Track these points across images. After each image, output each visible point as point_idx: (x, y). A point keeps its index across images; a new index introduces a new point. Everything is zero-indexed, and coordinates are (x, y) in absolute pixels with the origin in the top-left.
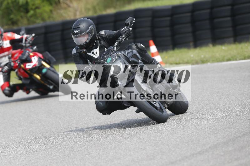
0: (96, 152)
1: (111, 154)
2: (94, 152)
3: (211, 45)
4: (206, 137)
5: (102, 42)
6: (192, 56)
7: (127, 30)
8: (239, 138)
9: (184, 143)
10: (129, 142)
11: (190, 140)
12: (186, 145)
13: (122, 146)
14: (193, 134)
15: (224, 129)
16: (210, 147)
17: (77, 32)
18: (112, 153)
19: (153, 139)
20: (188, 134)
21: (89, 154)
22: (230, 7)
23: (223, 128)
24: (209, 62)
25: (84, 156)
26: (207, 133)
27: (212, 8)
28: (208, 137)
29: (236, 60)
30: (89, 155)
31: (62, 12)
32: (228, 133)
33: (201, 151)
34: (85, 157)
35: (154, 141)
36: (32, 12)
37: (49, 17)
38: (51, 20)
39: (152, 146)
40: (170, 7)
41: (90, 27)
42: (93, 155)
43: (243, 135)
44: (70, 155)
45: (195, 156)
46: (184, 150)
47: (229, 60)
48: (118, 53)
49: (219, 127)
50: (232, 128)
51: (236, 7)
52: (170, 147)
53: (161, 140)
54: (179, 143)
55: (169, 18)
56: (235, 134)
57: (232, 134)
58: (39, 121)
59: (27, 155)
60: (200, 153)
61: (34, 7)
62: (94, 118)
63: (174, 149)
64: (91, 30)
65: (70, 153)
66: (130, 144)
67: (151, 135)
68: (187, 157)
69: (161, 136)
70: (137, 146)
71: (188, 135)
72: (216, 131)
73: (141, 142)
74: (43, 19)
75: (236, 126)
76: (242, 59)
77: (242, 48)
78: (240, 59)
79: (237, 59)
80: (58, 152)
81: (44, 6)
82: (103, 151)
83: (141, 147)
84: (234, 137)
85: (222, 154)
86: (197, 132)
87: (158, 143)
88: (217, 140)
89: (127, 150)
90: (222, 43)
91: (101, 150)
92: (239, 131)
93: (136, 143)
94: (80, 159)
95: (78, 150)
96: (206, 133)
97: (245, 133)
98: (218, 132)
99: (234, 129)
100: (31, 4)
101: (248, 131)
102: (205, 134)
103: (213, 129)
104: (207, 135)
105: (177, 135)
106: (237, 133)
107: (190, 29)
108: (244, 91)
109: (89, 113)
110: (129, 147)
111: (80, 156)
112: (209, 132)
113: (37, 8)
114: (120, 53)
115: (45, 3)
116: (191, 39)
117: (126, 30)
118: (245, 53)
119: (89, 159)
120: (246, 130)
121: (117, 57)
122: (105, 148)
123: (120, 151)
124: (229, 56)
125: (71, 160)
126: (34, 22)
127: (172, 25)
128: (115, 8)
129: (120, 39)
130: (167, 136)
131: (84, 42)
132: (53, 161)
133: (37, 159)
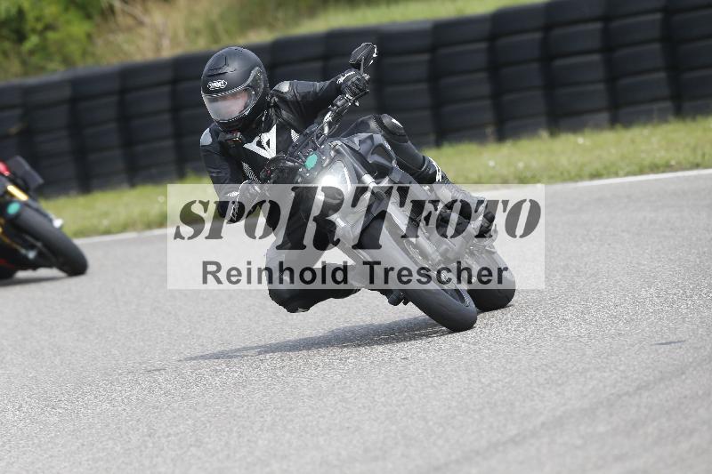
0: (220, 440)
1: (260, 442)
2: (212, 440)
3: (544, 134)
4: (533, 396)
5: (283, 112)
6: (492, 163)
7: (358, 79)
8: (624, 398)
9: (470, 412)
10: (313, 409)
11: (488, 403)
12: (477, 416)
13: (292, 421)
14: (494, 385)
15: (581, 373)
16: (543, 424)
17: (217, 84)
18: (266, 442)
19: (383, 399)
20: (482, 388)
21: (198, 444)
22: (598, 26)
23: (580, 371)
24: (539, 182)
25: (185, 449)
26: (534, 384)
27: (547, 28)
28: (538, 394)
29: (616, 175)
30: (199, 447)
31: (120, 38)
32: (595, 382)
33: (518, 435)
34: (189, 453)
35: (384, 406)
36: (34, 40)
37: (84, 53)
38: (90, 61)
39: (379, 421)
40: (428, 26)
41: (253, 73)
42: (210, 446)
43: (639, 388)
44: (146, 447)
45: (501, 448)
46: (469, 431)
47: (596, 175)
48: (334, 143)
49: (570, 365)
50: (607, 370)
51: (615, 24)
52: (431, 423)
53: (403, 405)
54: (456, 412)
55: (425, 57)
56: (615, 387)
57: (605, 387)
58: (55, 350)
59: (23, 447)
60: (515, 441)
61: (39, 26)
62: (212, 342)
63: (441, 429)
64: (255, 80)
65: (144, 441)
66: (317, 416)
67: (375, 390)
68: (477, 453)
69: (402, 393)
70: (337, 421)
71: (481, 391)
72: (560, 378)
73: (349, 409)
74: (67, 61)
75: (618, 363)
76: (634, 174)
77: (633, 141)
78: (627, 174)
79: (621, 173)
80: (110, 438)
81: (68, 22)
82: (240, 436)
83: (347, 425)
84: (612, 394)
85: (579, 442)
86: (507, 380)
87: (396, 412)
88: (565, 404)
89: (307, 433)
90: (576, 129)
91: (235, 434)
92: (626, 378)
93: (332, 413)
94: (172, 460)
95: (166, 434)
96: (532, 382)
97: (644, 384)
98: (565, 379)
99: (611, 371)
100: (30, 16)
101: (651, 378)
102: (529, 385)
103: (551, 371)
104: (536, 389)
105: (450, 390)
106: (621, 382)
107: (485, 89)
108: (639, 264)
109: (198, 326)
110: (315, 423)
111: (175, 451)
112: (541, 380)
113: (49, 27)
114: (339, 143)
115: (73, 15)
116: (489, 116)
117: (354, 79)
118: (643, 155)
119: (199, 458)
120: (645, 376)
121: (332, 153)
122: (244, 427)
123: (288, 435)
124: (597, 165)
125: (147, 463)
126: (42, 69)
127: (435, 76)
128: (271, 27)
129: (339, 103)
130: (423, 391)
131: (237, 114)
132: (97, 465)
133: (50, 460)
